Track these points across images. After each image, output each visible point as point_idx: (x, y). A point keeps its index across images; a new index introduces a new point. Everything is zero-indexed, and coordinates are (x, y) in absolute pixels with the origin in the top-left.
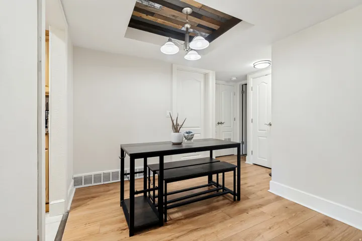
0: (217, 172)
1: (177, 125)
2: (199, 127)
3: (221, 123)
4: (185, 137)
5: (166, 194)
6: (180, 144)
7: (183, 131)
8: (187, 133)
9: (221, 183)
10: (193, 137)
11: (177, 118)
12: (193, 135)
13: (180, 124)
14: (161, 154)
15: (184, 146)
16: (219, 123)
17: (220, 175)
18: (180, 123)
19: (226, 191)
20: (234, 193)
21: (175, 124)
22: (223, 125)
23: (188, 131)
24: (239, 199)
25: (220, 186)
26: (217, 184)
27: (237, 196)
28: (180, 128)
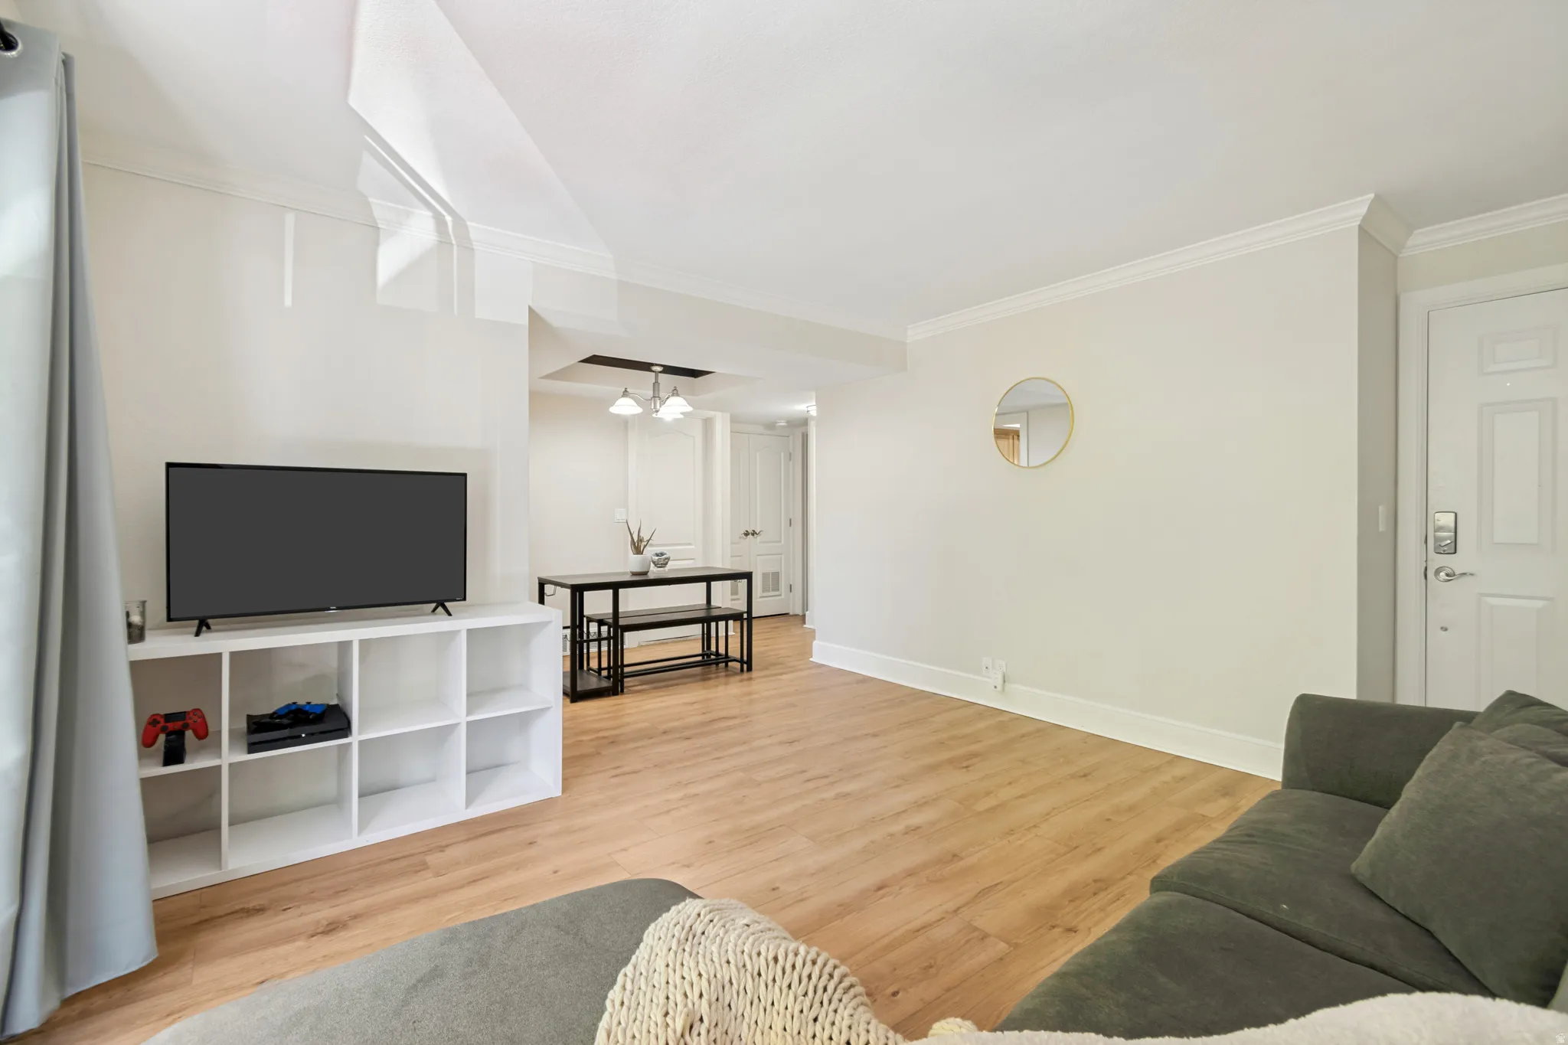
0: (717, 619)
1: (640, 540)
2: (690, 544)
3: (754, 533)
4: (654, 562)
5: (623, 666)
6: (645, 573)
7: (649, 552)
8: (657, 555)
9: (722, 651)
10: (667, 564)
11: (640, 529)
12: (668, 559)
13: (646, 539)
14: (615, 587)
15: (651, 576)
16: (747, 534)
17: (722, 624)
18: (645, 536)
19: (727, 659)
20: (741, 661)
21: (636, 539)
22: (759, 538)
23: (658, 552)
24: (750, 669)
25: (721, 655)
26: (717, 654)
27: (747, 663)
28: (645, 546)
